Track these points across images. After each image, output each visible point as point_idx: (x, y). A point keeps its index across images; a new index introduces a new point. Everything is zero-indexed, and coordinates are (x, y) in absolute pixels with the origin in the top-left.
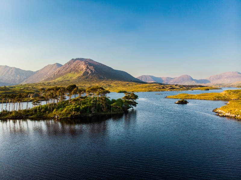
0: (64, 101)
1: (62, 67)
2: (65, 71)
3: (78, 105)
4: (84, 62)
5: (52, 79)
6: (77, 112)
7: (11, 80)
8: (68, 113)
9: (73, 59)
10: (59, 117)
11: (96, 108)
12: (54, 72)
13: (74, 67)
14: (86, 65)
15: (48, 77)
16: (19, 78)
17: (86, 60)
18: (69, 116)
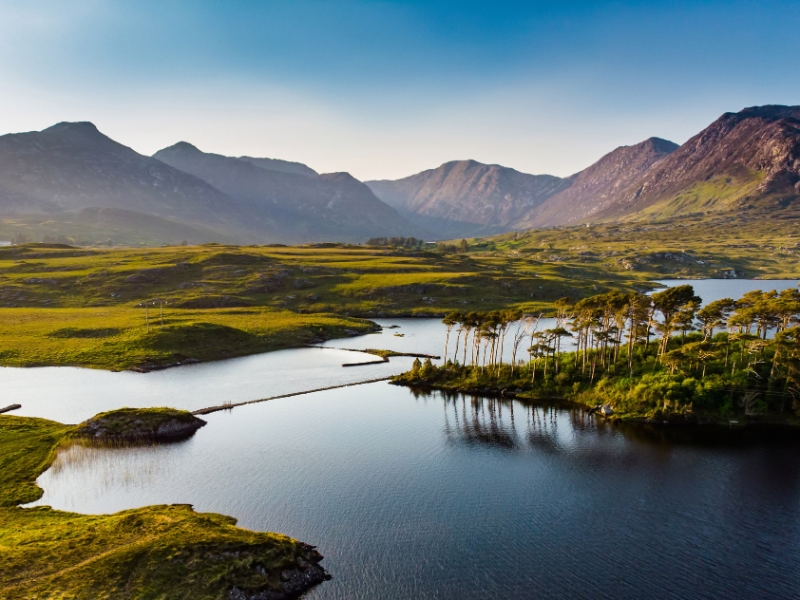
0: (643, 343)
1: (673, 155)
2: (687, 171)
3: (690, 377)
4: (782, 125)
5: (628, 208)
6: (682, 403)
7: (482, 212)
8: (646, 403)
9: (727, 115)
10: (612, 413)
11: (762, 397)
12: (639, 179)
13: (730, 154)
14: (789, 141)
15: (614, 199)
16: (510, 205)
17: (793, 115)
18: (649, 415)
